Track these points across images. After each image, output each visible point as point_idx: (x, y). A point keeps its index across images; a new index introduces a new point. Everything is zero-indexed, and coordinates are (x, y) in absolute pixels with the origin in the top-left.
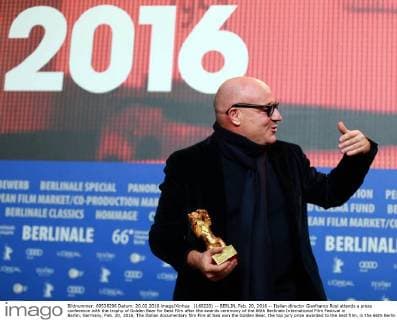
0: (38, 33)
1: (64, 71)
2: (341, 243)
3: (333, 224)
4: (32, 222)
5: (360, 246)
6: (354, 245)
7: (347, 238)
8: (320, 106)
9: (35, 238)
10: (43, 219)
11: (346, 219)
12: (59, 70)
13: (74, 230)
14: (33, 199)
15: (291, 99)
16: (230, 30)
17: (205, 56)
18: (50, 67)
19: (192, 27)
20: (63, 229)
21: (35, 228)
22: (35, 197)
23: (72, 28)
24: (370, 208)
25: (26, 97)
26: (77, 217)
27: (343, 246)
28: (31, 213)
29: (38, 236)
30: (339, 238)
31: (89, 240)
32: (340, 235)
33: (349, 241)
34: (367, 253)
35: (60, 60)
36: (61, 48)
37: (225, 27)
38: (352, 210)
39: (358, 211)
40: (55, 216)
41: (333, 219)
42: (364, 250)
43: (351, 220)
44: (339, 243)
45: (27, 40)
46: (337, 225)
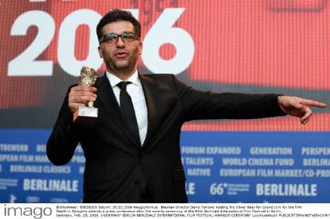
0: (33, 31)
1: (53, 60)
2: (269, 189)
3: (262, 175)
4: (31, 176)
5: (283, 191)
6: (278, 190)
7: (273, 185)
8: (250, 84)
9: (33, 189)
10: (39, 174)
11: (272, 171)
12: (50, 60)
13: (63, 182)
14: (31, 158)
15: (228, 79)
16: (180, 27)
17: (161, 47)
18: (42, 57)
19: (151, 26)
20: (55, 182)
21: (33, 181)
22: (33, 156)
23: (59, 27)
24: (291, 162)
25: (24, 81)
26: (66, 172)
27: (269, 192)
28: (30, 169)
29: (35, 187)
30: (267, 186)
31: (75, 190)
32: (268, 183)
33: (274, 188)
34: (288, 196)
35: (51, 52)
36: (51, 43)
37: (176, 25)
38: (276, 164)
39: (281, 164)
40: (48, 171)
41: (262, 171)
42: (286, 194)
43: (276, 171)
44: (267, 189)
45: (25, 36)
46: (265, 175)
